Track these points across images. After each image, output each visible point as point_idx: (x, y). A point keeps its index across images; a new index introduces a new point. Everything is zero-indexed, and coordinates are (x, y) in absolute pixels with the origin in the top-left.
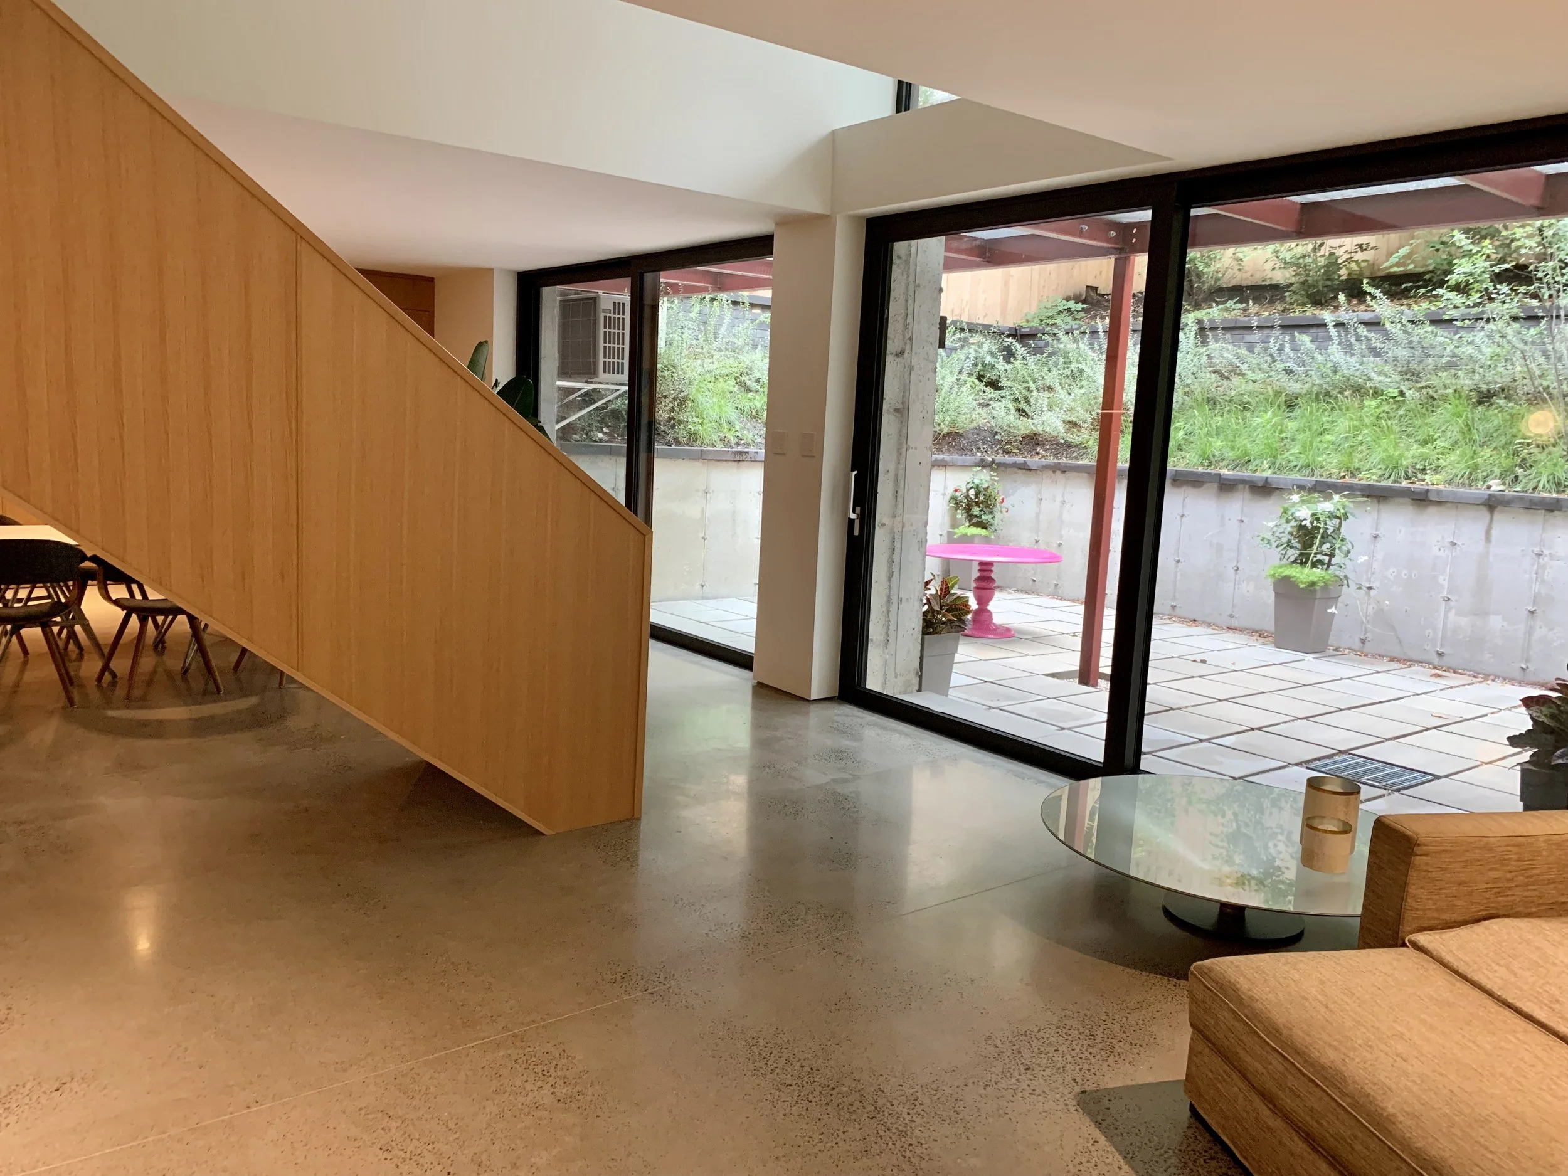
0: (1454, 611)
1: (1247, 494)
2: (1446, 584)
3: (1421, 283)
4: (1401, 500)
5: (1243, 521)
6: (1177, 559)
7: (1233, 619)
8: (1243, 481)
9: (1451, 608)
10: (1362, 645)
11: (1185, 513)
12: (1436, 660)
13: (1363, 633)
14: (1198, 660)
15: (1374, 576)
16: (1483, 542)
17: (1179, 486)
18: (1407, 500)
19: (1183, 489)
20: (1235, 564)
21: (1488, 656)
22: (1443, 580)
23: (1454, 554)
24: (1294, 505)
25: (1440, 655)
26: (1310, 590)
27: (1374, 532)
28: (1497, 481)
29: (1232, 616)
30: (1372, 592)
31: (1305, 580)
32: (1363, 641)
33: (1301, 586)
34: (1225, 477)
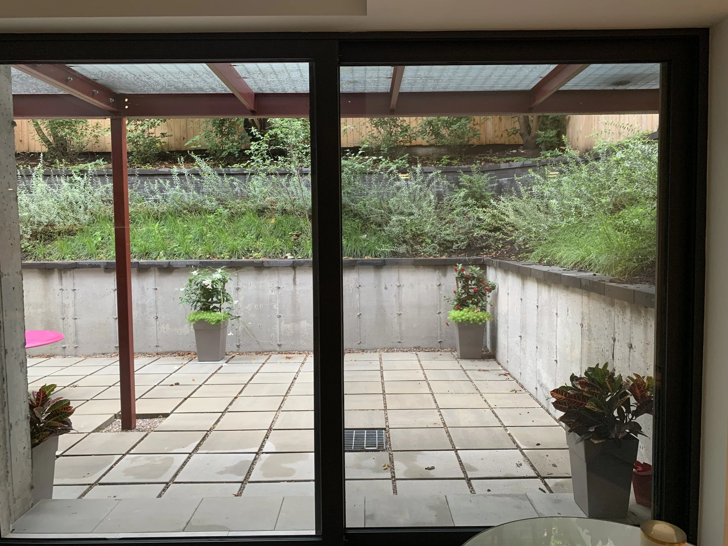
0: (283, 322)
1: (157, 274)
2: (277, 308)
3: (205, 155)
4: (250, 268)
5: (156, 289)
7: (158, 348)
8: (154, 265)
9: (281, 321)
10: (238, 348)
12: (278, 349)
13: (238, 342)
14: (174, 384)
15: (240, 310)
16: (293, 285)
17: (110, 272)
18: (252, 268)
19: (113, 273)
20: (155, 315)
21: (302, 341)
22: (276, 307)
23: (280, 293)
24: (195, 277)
25: (279, 345)
26: (217, 325)
27: (236, 287)
28: (289, 254)
29: (157, 346)
30: (240, 319)
31: (214, 320)
32: (238, 346)
33: (213, 324)
34: (142, 264)
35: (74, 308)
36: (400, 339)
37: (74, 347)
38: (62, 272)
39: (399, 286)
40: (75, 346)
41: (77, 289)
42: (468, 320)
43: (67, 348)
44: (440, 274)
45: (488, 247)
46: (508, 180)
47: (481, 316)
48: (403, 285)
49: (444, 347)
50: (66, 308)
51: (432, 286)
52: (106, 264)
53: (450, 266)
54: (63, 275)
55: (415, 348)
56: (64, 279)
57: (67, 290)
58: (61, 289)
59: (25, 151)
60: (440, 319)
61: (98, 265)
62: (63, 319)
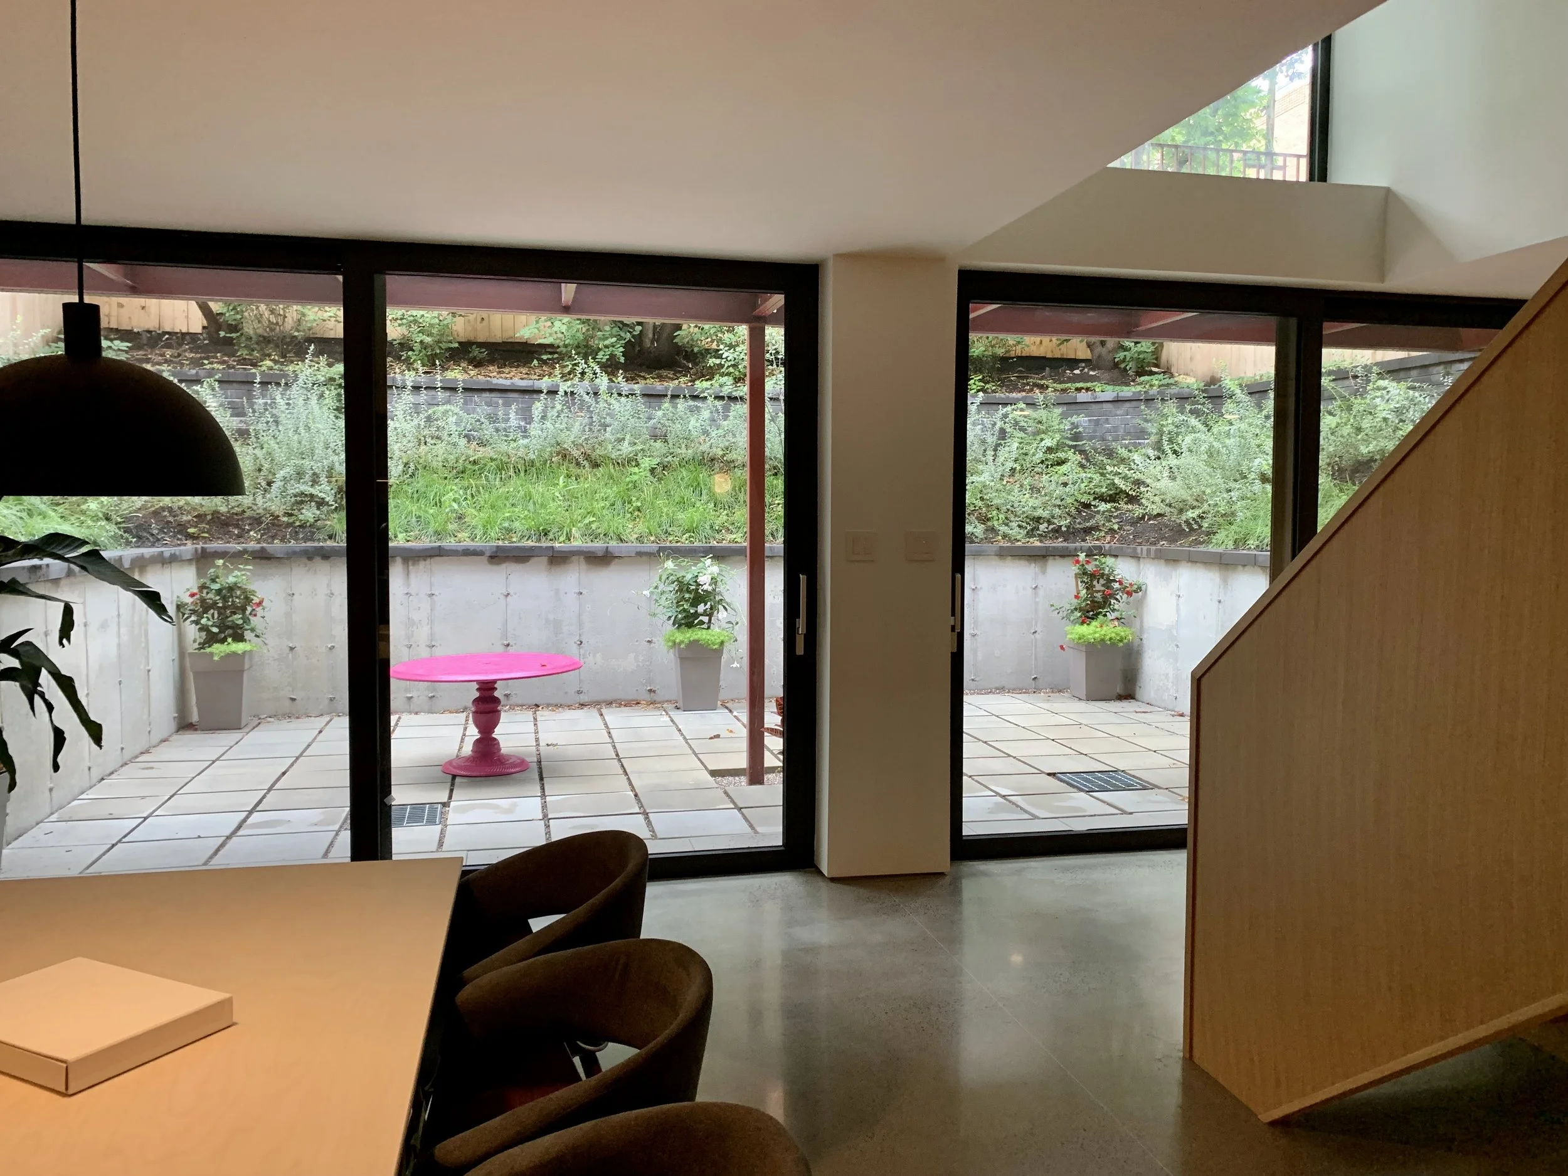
1: (583, 566)
5: (581, 593)
6: (506, 642)
7: (581, 695)
8: (577, 553)
11: (511, 592)
17: (498, 563)
19: (504, 566)
20: (578, 638)
29: (579, 692)
33: (714, 647)
34: (559, 549)
35: (429, 626)
36: (975, 675)
37: (427, 696)
38: (410, 563)
39: (973, 590)
40: (430, 695)
41: (437, 593)
42: (1102, 640)
43: (415, 700)
44: (1037, 569)
45: (1096, 528)
46: (1089, 420)
47: (1123, 634)
48: (981, 588)
49: (1041, 687)
50: (415, 627)
51: (1024, 589)
52: (494, 550)
53: (1051, 558)
54: (411, 567)
55: (997, 689)
56: (412, 576)
57: (417, 594)
58: (407, 594)
59: (152, 329)
60: (1036, 643)
61: (481, 550)
62: (410, 647)
